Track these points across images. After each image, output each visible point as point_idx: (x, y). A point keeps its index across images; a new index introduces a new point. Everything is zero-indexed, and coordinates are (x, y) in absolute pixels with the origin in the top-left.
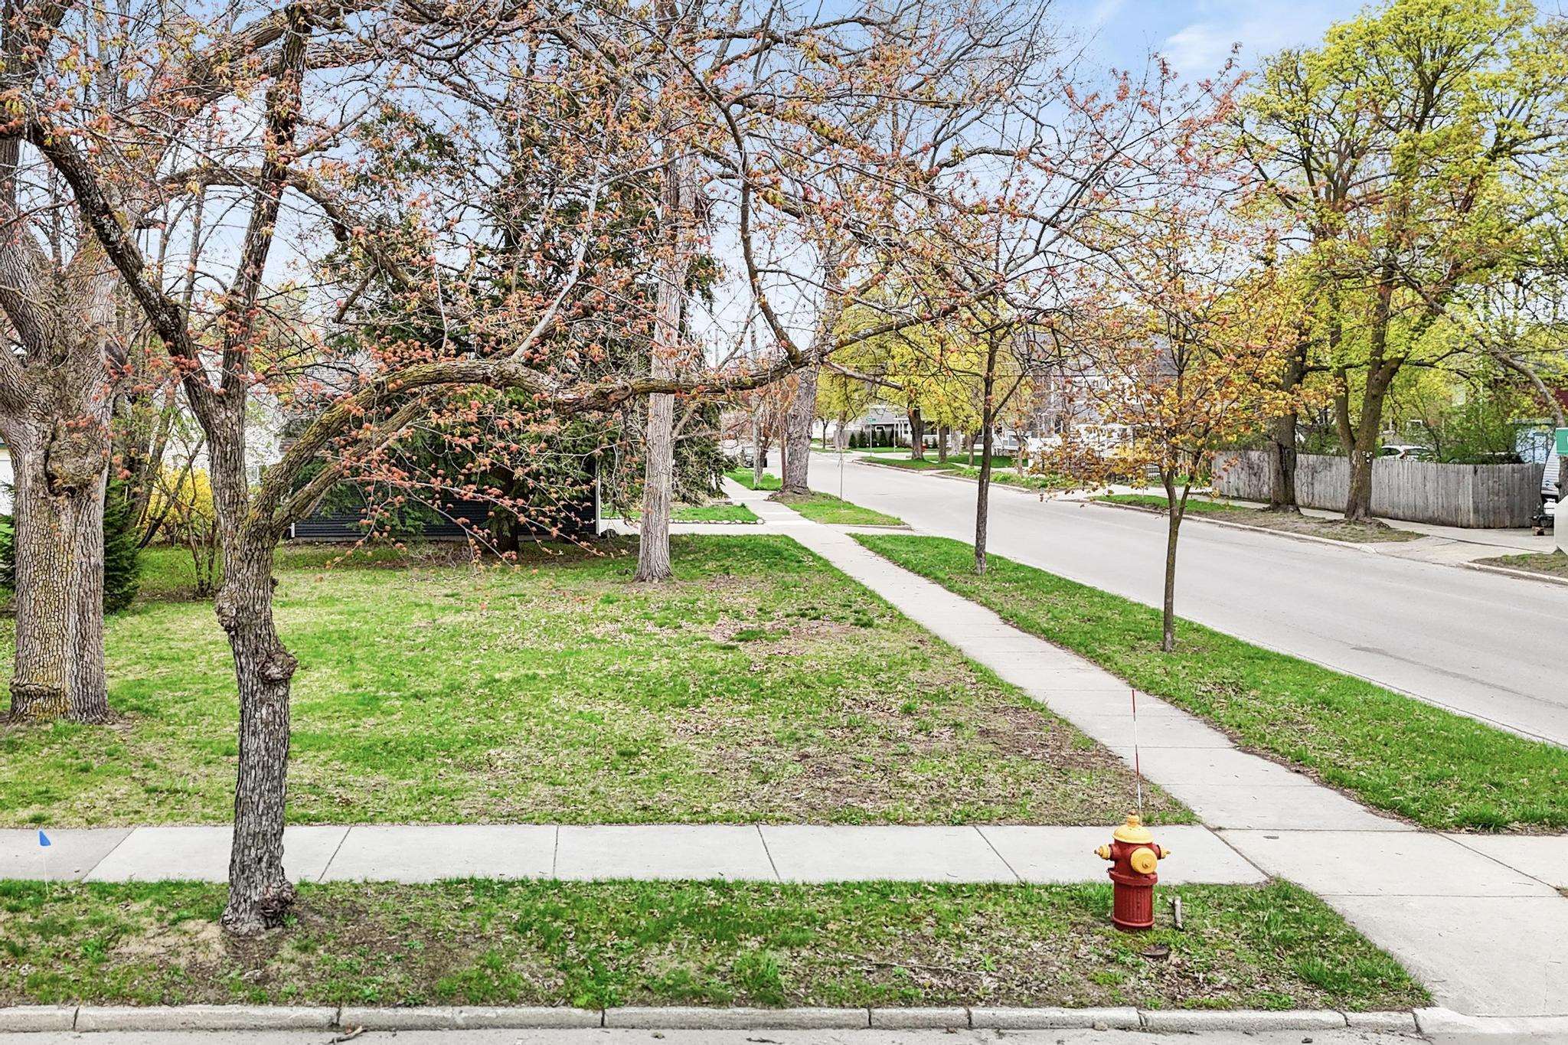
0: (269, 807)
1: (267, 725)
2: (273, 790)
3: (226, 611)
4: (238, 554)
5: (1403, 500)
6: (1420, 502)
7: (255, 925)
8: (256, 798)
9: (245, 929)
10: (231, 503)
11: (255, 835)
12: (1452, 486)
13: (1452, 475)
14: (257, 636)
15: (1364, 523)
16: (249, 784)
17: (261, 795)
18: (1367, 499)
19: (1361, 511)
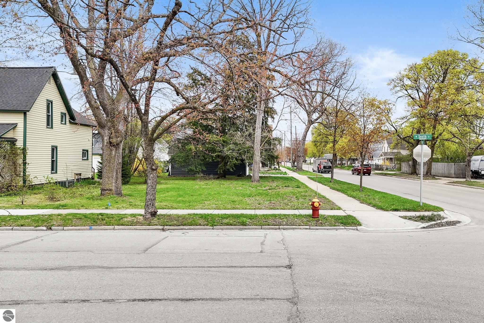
0: (153, 194)
1: (152, 178)
2: (153, 191)
3: (144, 155)
4: (147, 144)
5: (440, 172)
6: (444, 172)
7: (149, 216)
8: (150, 192)
9: (147, 217)
10: (146, 134)
11: (150, 199)
12: (450, 168)
13: (450, 166)
14: (150, 160)
15: (429, 177)
16: (149, 189)
17: (151, 191)
18: (431, 171)
19: (429, 174)
